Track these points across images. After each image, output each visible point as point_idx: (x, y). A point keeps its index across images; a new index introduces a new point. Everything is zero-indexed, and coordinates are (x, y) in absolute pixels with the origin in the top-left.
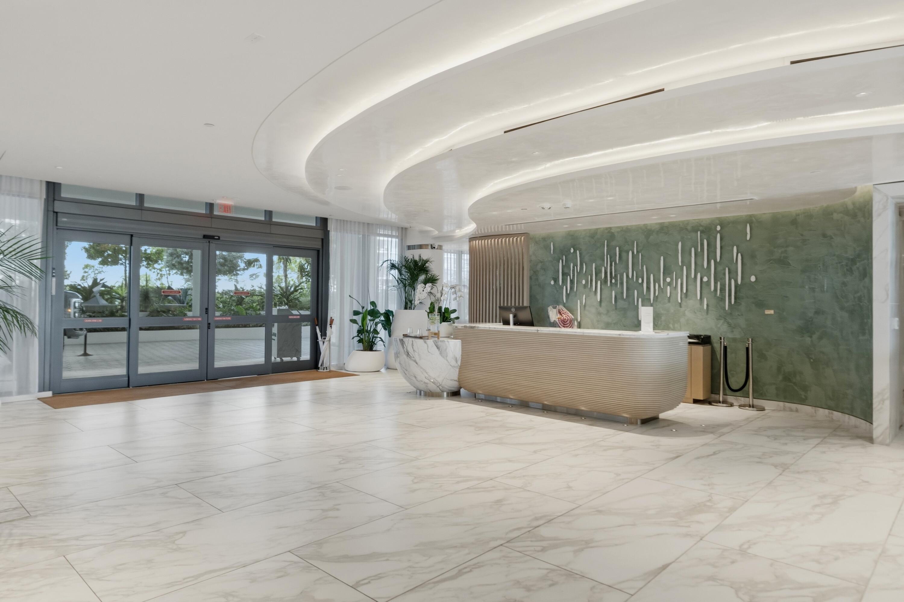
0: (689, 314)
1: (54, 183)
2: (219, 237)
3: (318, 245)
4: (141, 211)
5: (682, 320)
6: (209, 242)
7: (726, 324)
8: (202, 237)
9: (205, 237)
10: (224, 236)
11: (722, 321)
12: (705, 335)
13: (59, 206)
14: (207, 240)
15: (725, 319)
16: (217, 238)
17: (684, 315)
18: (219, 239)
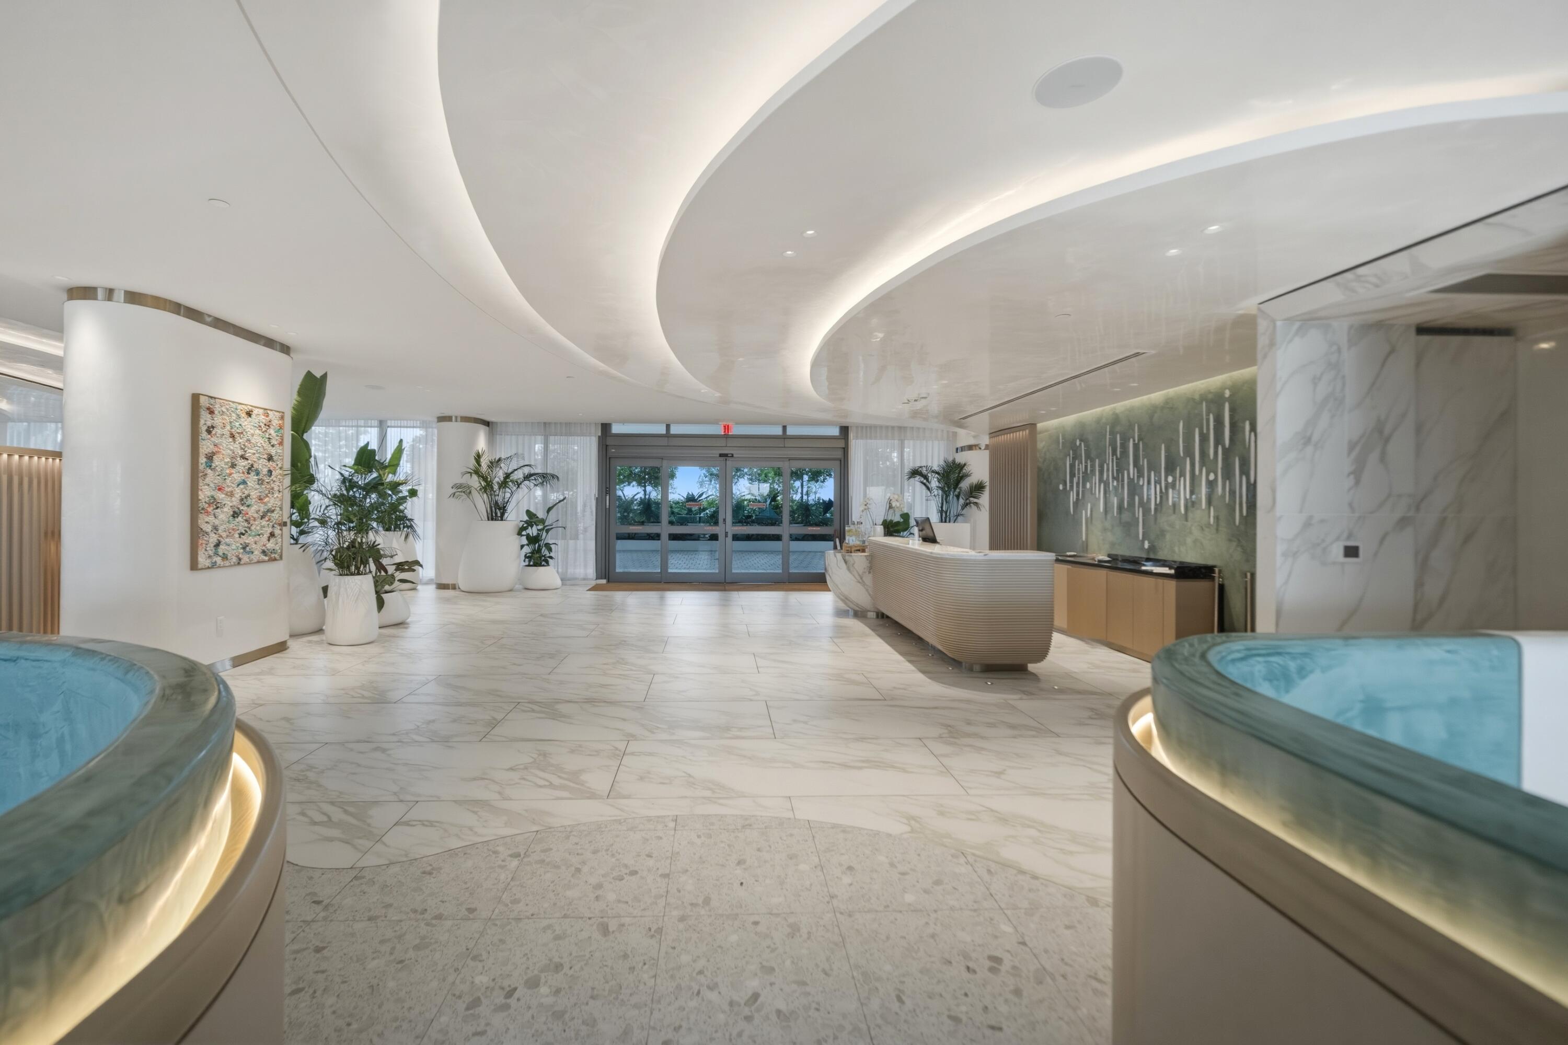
0: (1196, 533)
1: (606, 424)
2: (732, 454)
3: (839, 454)
4: (667, 438)
5: (1189, 540)
6: (726, 460)
7: (1239, 549)
8: (718, 456)
9: (721, 455)
10: (737, 453)
11: (1235, 544)
12: (1181, 563)
13: (610, 441)
14: (722, 458)
15: (1239, 540)
16: (731, 455)
17: (1191, 533)
18: (732, 456)
